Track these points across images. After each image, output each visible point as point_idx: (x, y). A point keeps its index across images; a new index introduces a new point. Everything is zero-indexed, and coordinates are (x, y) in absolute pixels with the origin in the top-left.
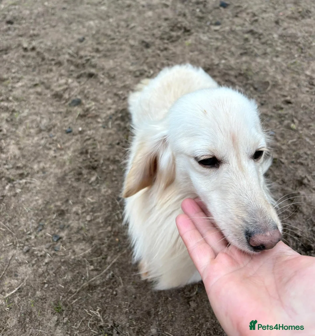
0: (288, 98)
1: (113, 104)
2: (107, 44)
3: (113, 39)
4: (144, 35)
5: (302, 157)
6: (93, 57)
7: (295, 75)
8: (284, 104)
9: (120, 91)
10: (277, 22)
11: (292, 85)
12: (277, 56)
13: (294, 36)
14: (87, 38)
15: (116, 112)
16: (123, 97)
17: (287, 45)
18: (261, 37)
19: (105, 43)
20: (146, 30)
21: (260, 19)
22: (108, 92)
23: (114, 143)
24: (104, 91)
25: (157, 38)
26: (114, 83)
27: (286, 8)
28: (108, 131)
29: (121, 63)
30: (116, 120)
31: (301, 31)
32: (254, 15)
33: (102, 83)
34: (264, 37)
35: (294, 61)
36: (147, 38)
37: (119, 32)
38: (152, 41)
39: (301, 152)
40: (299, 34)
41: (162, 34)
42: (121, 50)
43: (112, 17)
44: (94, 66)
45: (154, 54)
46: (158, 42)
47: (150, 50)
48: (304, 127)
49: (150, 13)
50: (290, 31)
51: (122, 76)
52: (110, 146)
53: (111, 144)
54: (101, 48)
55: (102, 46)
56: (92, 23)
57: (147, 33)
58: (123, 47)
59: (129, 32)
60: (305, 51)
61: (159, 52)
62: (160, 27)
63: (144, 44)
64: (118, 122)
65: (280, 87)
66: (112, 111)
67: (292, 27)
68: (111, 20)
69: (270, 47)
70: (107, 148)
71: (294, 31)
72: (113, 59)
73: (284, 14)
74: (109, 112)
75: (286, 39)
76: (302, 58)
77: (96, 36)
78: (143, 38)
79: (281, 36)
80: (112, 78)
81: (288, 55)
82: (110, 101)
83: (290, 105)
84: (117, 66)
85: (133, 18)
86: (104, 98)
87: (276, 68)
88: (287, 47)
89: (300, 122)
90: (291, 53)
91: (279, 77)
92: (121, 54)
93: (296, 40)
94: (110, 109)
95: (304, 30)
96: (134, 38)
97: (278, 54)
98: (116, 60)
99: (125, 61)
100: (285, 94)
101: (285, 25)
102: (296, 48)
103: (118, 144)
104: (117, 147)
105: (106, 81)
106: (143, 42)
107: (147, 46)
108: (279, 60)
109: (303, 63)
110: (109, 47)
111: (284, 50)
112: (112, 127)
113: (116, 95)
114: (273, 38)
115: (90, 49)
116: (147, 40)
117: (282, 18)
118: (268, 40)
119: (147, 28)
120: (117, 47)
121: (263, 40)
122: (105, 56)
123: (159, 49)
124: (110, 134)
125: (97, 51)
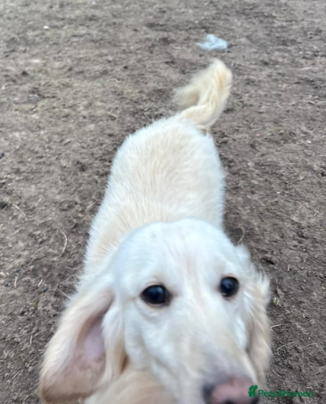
0: (269, 255)
1: (25, 250)
2: (32, 163)
3: (41, 157)
4: (81, 154)
5: (291, 356)
6: (11, 180)
7: (277, 222)
8: (263, 263)
9: (37, 230)
10: (252, 146)
11: (273, 235)
12: (253, 193)
13: (275, 166)
14: (7, 154)
15: (28, 263)
16: (40, 240)
17: (266, 177)
18: (232, 164)
19: (30, 162)
20: (83, 148)
21: (231, 141)
22: (21, 232)
23: (16, 313)
24: (16, 229)
25: (96, 159)
26: (32, 217)
27: (264, 128)
28: (12, 292)
29: (46, 190)
30: (26, 274)
31: (283, 159)
32: (223, 135)
33: (15, 217)
34: (236, 165)
35: (276, 200)
36: (83, 158)
37: (49, 148)
38: (90, 162)
39: (289, 346)
40: (282, 163)
41: (104, 154)
42: (48, 172)
43: (44, 129)
44: (9, 193)
45: (90, 179)
46: (97, 164)
47: (85, 174)
48: (293, 303)
49: (92, 126)
50: (270, 159)
51: (44, 208)
52: (10, 317)
53: (11, 314)
54: (23, 168)
55: (25, 165)
56: (17, 134)
57: (85, 151)
58: (52, 168)
59: (63, 149)
60: (291, 187)
61: (96, 177)
62: (101, 144)
63: (79, 166)
64: (27, 278)
65: (257, 237)
66: (22, 260)
67: (273, 153)
68: (42, 132)
69: (244, 179)
70: (4, 319)
71: (275, 160)
72: (36, 184)
73: (261, 136)
74: (17, 262)
75: (265, 168)
76: (286, 196)
77: (20, 153)
78: (78, 157)
79: (258, 165)
80: (30, 211)
81: (268, 192)
82: (21, 244)
83: (271, 266)
84: (40, 193)
85: (70, 131)
86: (14, 239)
87: (252, 210)
88: (266, 180)
89: (286, 294)
90: (271, 189)
91: (255, 223)
92: (47, 178)
93: (277, 172)
94: (19, 256)
95: (288, 158)
96: (67, 157)
97: (253, 189)
98: (39, 185)
99: (51, 187)
100: (264, 248)
101: (264, 149)
102: (278, 181)
103: (22, 314)
104: (20, 318)
105: (22, 215)
106: (78, 163)
107: (83, 169)
108: (256, 197)
109: (287, 204)
110: (34, 167)
111: (262, 184)
112: (18, 286)
113: (31, 235)
114: (248, 167)
115: (8, 169)
116: (83, 161)
117: (259, 140)
118: (240, 169)
119: (85, 146)
120: (44, 169)
121: (234, 169)
122: (27, 179)
123: (98, 173)
124: (14, 297)
125: (18, 172)
